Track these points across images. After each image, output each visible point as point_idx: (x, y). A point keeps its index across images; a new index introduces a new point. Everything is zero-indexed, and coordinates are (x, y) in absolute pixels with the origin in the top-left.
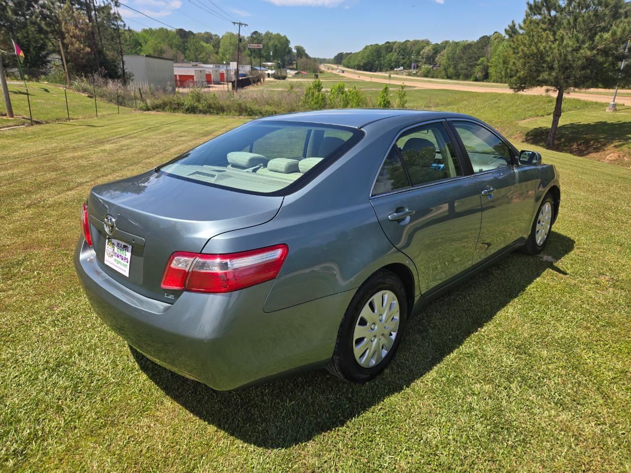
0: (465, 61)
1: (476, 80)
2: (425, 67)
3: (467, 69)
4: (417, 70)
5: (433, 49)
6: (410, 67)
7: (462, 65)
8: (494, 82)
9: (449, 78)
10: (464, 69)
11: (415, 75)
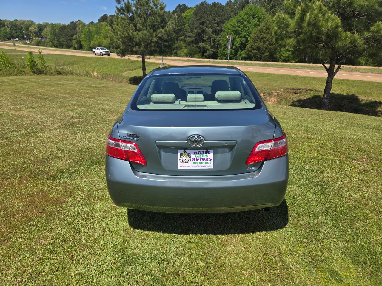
0: (64, 36)
1: (75, 49)
2: (36, 39)
3: (67, 42)
4: (30, 41)
5: (38, 27)
6: (24, 39)
7: (63, 39)
8: (87, 50)
9: (56, 47)
10: (65, 42)
11: (29, 44)
